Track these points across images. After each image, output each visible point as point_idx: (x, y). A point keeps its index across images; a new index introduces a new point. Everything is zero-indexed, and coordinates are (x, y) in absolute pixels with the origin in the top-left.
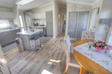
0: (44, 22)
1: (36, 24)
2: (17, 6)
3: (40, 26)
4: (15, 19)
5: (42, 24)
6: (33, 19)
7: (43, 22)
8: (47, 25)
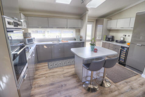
0: (127, 35)
1: (110, 38)
2: (88, 11)
3: (117, 41)
4: (82, 28)
5: (122, 39)
6: (108, 30)
7: (125, 36)
8: (132, 43)
